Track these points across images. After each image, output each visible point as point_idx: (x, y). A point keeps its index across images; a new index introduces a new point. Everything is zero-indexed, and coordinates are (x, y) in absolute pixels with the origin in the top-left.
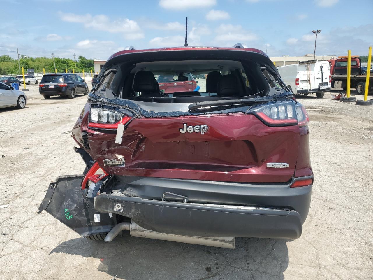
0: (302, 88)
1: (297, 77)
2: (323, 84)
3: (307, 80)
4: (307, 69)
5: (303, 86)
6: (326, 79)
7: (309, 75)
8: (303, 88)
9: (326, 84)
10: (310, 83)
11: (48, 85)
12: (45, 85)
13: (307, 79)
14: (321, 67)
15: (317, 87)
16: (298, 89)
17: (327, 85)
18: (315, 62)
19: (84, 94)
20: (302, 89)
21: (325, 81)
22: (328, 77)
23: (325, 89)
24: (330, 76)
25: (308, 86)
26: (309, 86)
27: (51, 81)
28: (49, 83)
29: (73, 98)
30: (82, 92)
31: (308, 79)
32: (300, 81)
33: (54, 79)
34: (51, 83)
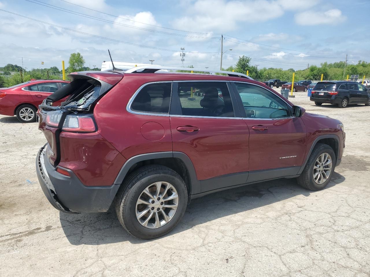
11: (319, 93)
12: (316, 92)
19: (365, 104)
27: (322, 89)
28: (320, 90)
29: (343, 107)
30: (362, 102)
33: (326, 87)
34: (322, 91)
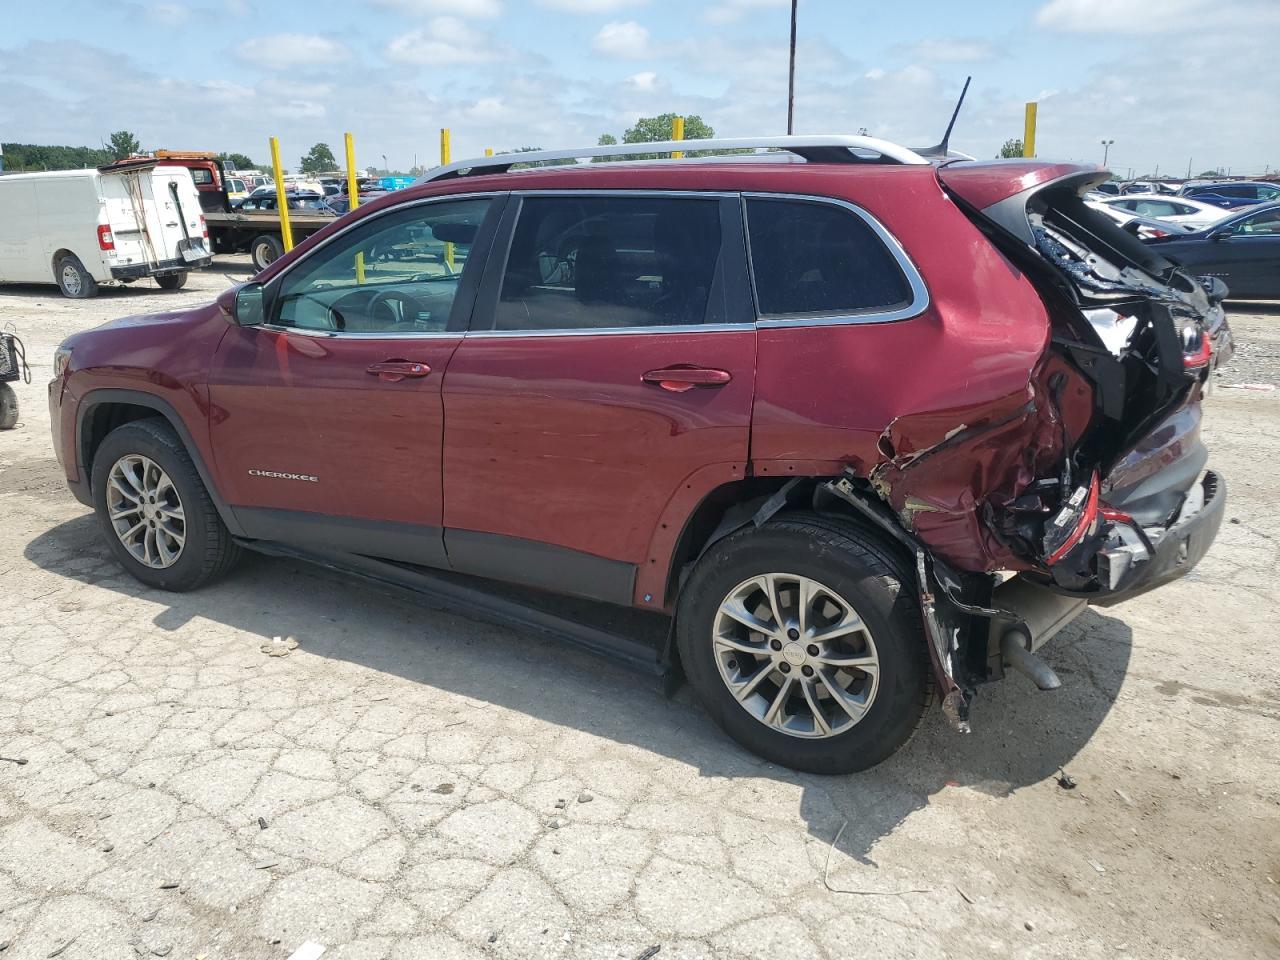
0: (125, 258)
1: (103, 221)
2: (188, 243)
3: (138, 231)
4: (131, 192)
5: (128, 252)
6: (193, 225)
7: (140, 213)
8: (130, 257)
9: (199, 241)
10: (149, 240)
13: (135, 227)
14: (170, 185)
15: (173, 255)
16: (114, 263)
17: (201, 246)
18: (152, 169)
20: (126, 263)
21: (192, 234)
22: (198, 221)
23: (198, 260)
24: (202, 218)
25: (143, 252)
26: (149, 251)
31: (141, 227)
32: (118, 233)
